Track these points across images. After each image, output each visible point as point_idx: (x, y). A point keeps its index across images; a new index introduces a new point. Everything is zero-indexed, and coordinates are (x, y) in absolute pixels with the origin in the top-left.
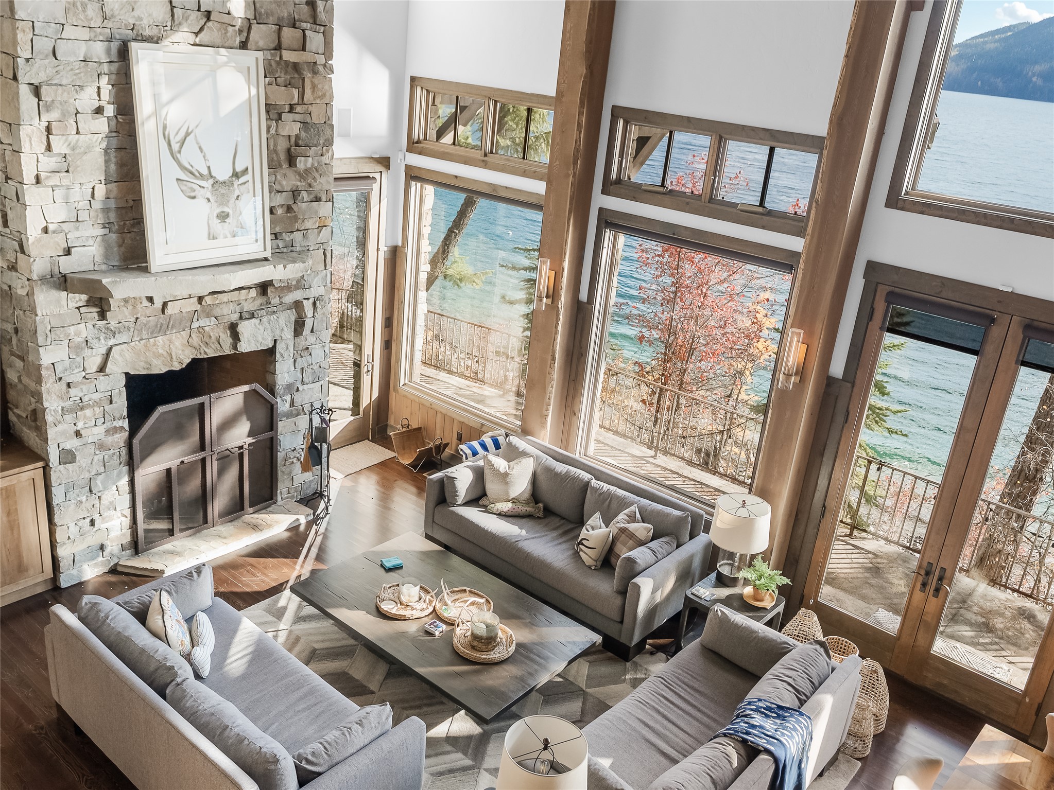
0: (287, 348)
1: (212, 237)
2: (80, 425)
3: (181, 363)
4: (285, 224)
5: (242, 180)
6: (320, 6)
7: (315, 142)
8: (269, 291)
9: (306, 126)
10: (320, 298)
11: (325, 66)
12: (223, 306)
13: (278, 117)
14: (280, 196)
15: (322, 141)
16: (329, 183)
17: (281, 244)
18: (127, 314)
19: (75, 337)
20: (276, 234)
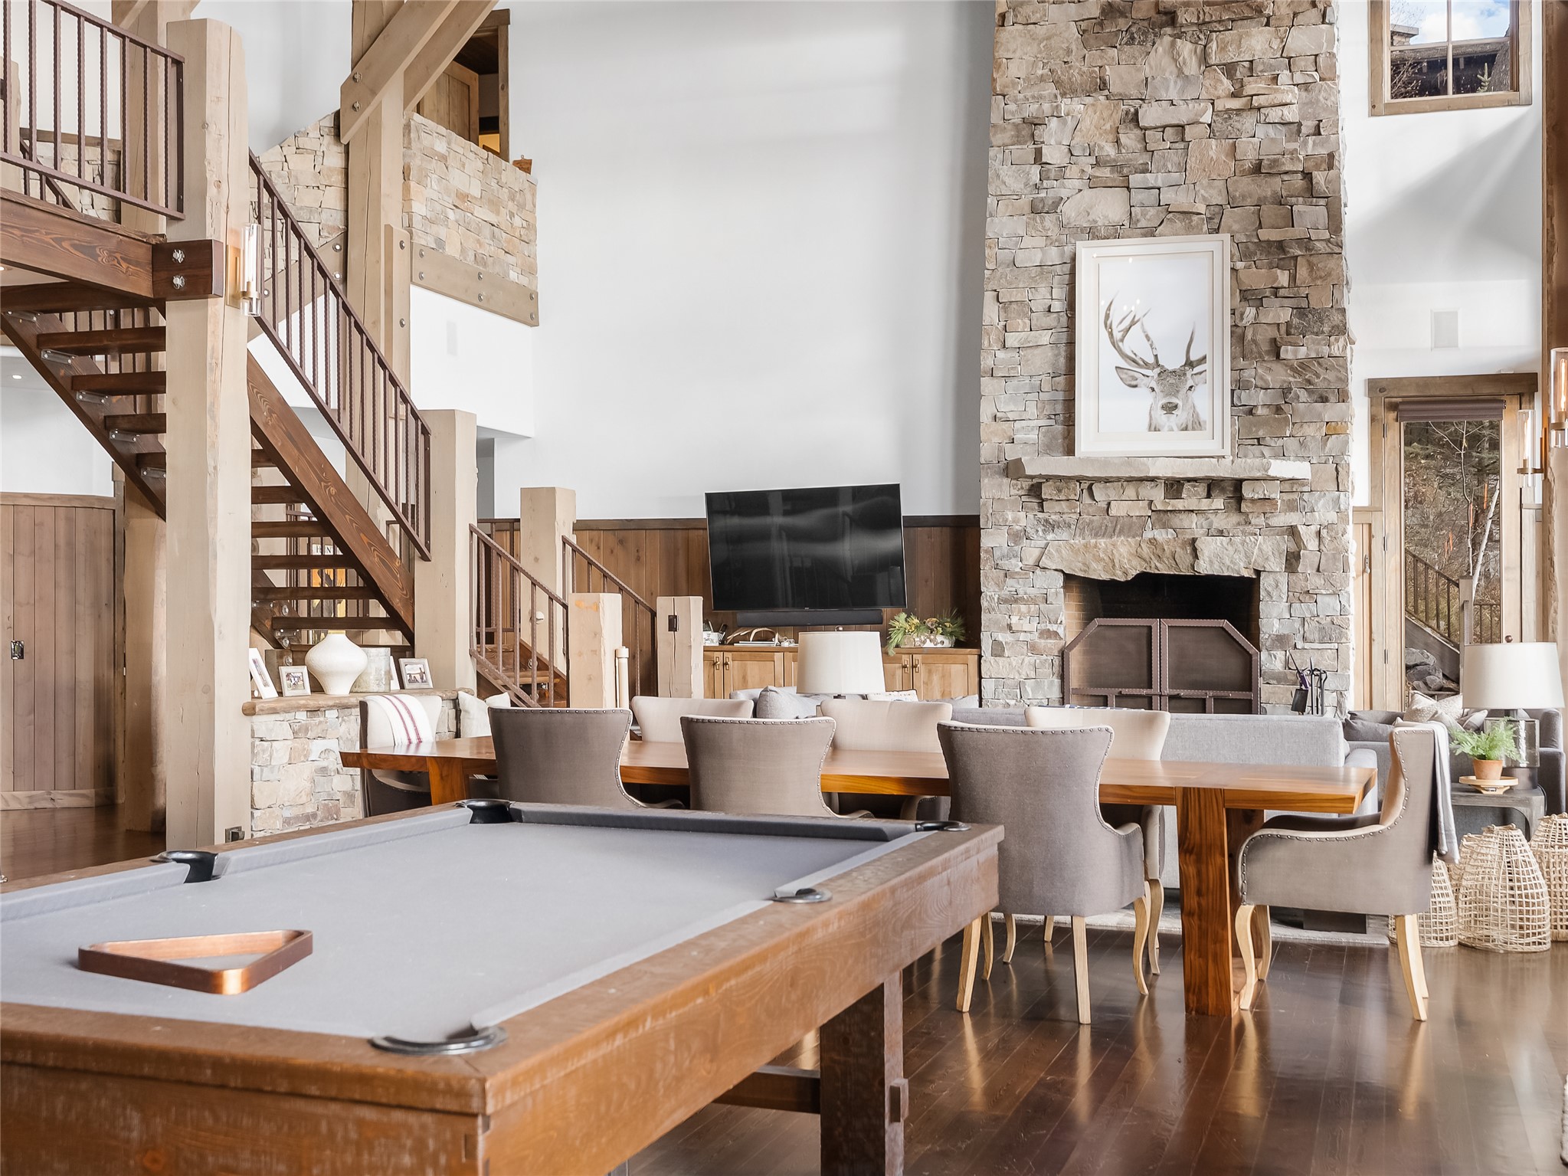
0: (1277, 586)
1: (1154, 428)
2: (1014, 620)
3: (1126, 573)
4: (1271, 427)
5: (1197, 370)
6: (1319, 177)
7: (1315, 330)
8: (1243, 505)
9: (1301, 312)
10: (1329, 526)
11: (1328, 241)
12: (1183, 516)
13: (1259, 303)
14: (1264, 394)
15: (1326, 329)
16: (1340, 379)
17: (1266, 451)
18: (1064, 507)
19: (1014, 524)
20: (1258, 439)
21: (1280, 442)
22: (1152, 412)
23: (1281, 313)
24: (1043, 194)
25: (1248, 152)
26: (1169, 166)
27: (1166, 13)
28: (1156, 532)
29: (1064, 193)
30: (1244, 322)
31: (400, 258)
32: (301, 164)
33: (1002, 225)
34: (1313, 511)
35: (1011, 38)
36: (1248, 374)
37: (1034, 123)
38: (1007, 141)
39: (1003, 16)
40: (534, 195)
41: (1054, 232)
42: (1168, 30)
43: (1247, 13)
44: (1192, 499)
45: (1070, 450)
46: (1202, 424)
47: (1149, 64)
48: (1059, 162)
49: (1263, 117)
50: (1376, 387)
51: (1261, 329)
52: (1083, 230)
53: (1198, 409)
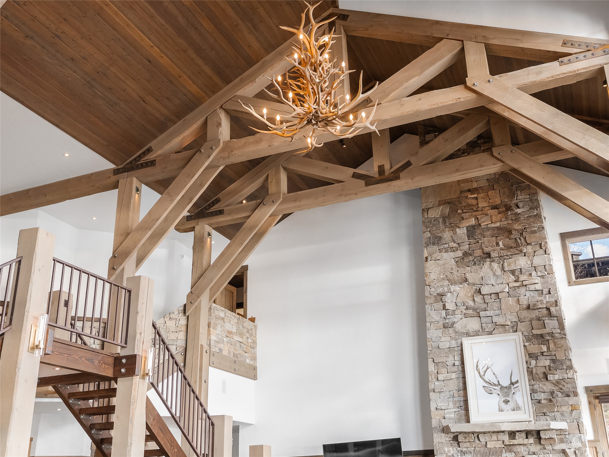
1: (501, 410)
4: (549, 408)
5: (515, 386)
6: (553, 309)
7: (560, 368)
8: (542, 441)
9: (553, 361)
10: (579, 449)
11: (560, 333)
12: (517, 447)
13: (536, 358)
14: (544, 394)
15: (565, 367)
16: (573, 387)
17: (548, 418)
18: (468, 444)
19: (448, 453)
20: (544, 413)
21: (553, 414)
22: (499, 404)
23: (545, 362)
24: (447, 321)
25: (524, 302)
26: (495, 308)
27: (486, 254)
28: (507, 454)
29: (455, 320)
30: (532, 366)
31: (205, 356)
32: (171, 324)
33: (433, 333)
34: (571, 442)
35: (430, 265)
36: (536, 387)
37: (441, 295)
38: (432, 302)
39: (427, 258)
40: (256, 330)
41: (453, 335)
42: (488, 259)
43: (517, 252)
44: (520, 439)
45: (468, 421)
46: (520, 408)
47: (482, 272)
48: (452, 309)
49: (528, 289)
50: (588, 390)
51: (539, 368)
52: (464, 333)
53: (518, 402)
